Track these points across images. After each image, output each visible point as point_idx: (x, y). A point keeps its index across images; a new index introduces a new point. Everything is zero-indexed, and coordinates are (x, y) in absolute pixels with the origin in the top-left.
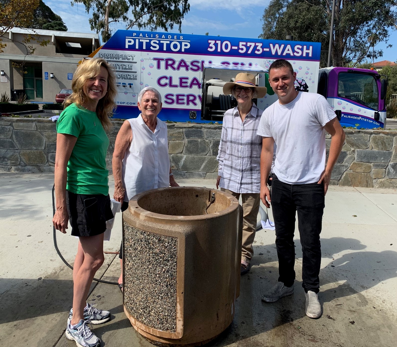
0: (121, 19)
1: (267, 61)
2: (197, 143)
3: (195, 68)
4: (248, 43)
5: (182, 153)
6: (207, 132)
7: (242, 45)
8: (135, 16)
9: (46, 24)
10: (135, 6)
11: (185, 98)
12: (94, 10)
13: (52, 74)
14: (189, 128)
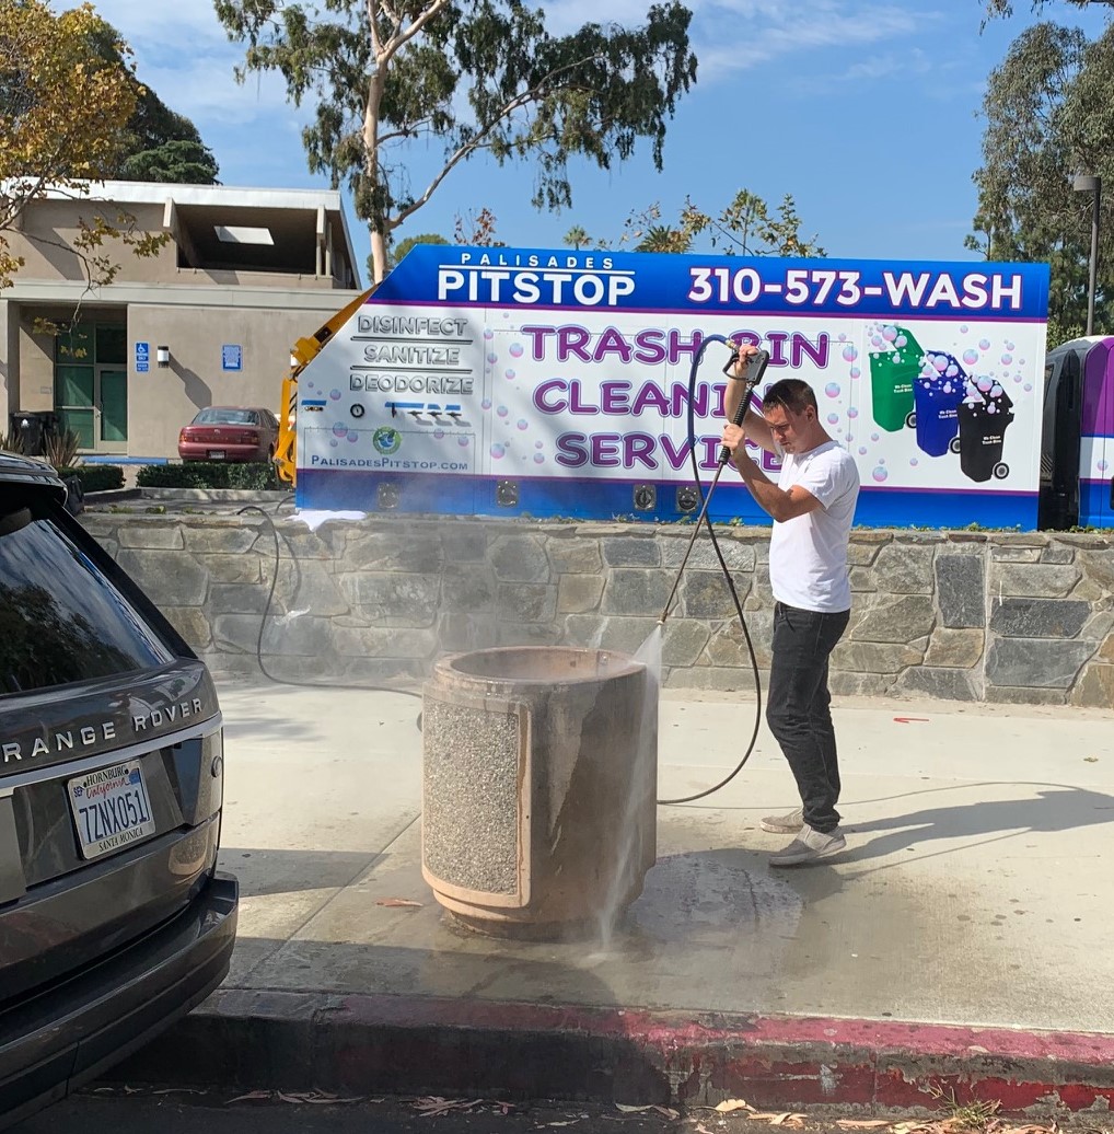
0: (425, 125)
1: (875, 327)
2: (642, 581)
3: (651, 353)
4: (814, 273)
5: (597, 608)
6: (670, 546)
7: (797, 280)
8: (481, 113)
9: (140, 156)
10: (480, 73)
11: (620, 445)
12: (320, 94)
13: (165, 349)
14: (617, 535)
